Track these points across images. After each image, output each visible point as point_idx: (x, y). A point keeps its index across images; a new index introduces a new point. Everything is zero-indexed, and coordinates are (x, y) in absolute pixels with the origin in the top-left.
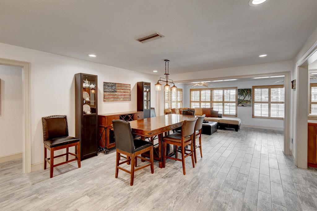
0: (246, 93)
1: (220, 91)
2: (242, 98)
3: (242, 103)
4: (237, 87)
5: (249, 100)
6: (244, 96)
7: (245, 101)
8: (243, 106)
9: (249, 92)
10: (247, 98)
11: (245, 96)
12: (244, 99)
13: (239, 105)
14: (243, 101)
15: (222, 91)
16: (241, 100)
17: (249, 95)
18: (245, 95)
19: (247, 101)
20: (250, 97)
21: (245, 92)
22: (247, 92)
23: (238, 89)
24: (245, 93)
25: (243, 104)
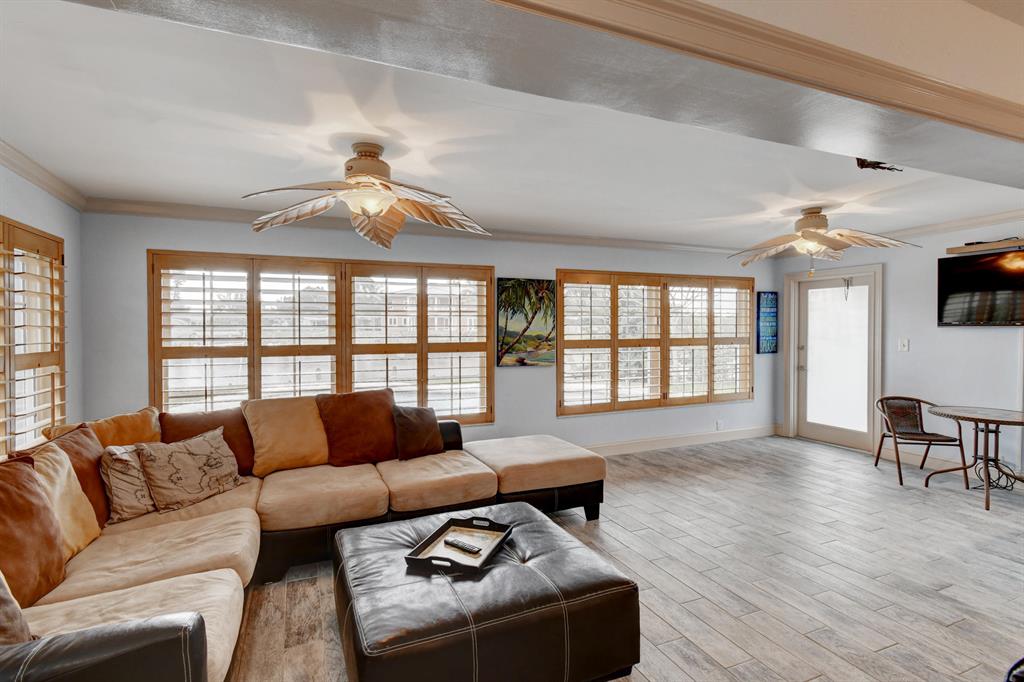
0: (534, 299)
1: (390, 280)
2: (516, 324)
3: (518, 351)
4: (491, 269)
5: (545, 333)
6: (526, 315)
7: (531, 338)
8: (522, 363)
9: (543, 293)
10: (541, 326)
11: (530, 316)
12: (525, 330)
13: (507, 359)
14: (521, 337)
15: (415, 281)
16: (512, 334)
17: (546, 313)
18: (532, 309)
19: (539, 338)
20: (550, 320)
21: (528, 294)
22: (537, 293)
23: (499, 279)
24: (530, 299)
25: (523, 355)
